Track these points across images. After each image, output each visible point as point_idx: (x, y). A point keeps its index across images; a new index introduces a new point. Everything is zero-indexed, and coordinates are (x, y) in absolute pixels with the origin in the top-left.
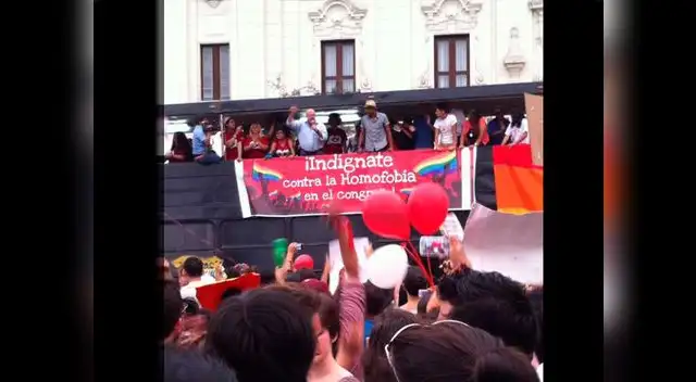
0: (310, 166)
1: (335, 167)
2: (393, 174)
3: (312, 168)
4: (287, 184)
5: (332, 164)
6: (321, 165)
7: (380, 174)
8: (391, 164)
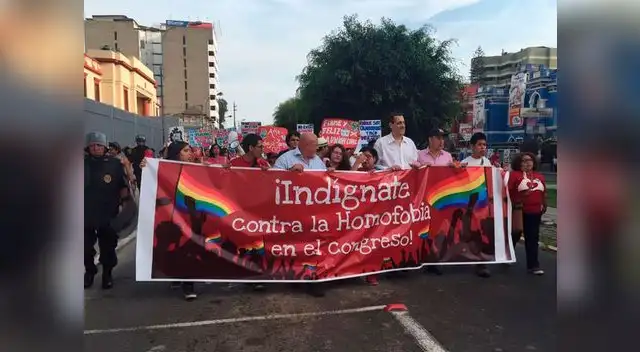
0: (283, 197)
1: (327, 201)
2: (409, 210)
3: (287, 201)
4: (239, 224)
5: (322, 196)
6: (303, 196)
7: (391, 211)
8: (408, 194)
